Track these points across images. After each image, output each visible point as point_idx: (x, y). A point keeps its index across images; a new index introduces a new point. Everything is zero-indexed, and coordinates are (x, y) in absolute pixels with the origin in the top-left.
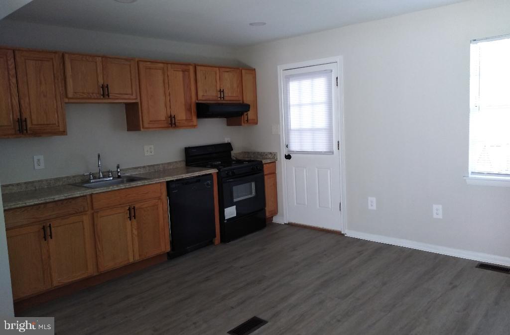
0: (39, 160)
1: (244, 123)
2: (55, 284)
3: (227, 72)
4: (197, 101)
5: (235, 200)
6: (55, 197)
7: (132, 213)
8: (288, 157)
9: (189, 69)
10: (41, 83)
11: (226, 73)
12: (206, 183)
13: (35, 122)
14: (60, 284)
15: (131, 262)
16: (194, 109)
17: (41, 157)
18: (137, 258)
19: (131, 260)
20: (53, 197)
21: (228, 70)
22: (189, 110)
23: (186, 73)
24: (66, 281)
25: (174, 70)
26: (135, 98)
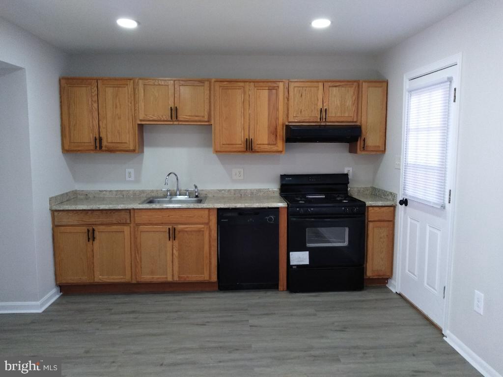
0: (130, 173)
1: (360, 150)
2: (96, 280)
3: (336, 86)
4: (287, 123)
5: (309, 245)
6: (100, 206)
7: (173, 234)
8: (404, 202)
9: (278, 87)
10: (116, 107)
11: (334, 88)
12: (267, 218)
13: (109, 140)
14: (101, 281)
15: (168, 280)
16: (281, 132)
17: (132, 171)
18: (176, 279)
19: (170, 279)
20: (98, 206)
21: (338, 84)
22: (274, 132)
23: (274, 91)
24: (105, 280)
25: (258, 89)
26: (206, 120)
